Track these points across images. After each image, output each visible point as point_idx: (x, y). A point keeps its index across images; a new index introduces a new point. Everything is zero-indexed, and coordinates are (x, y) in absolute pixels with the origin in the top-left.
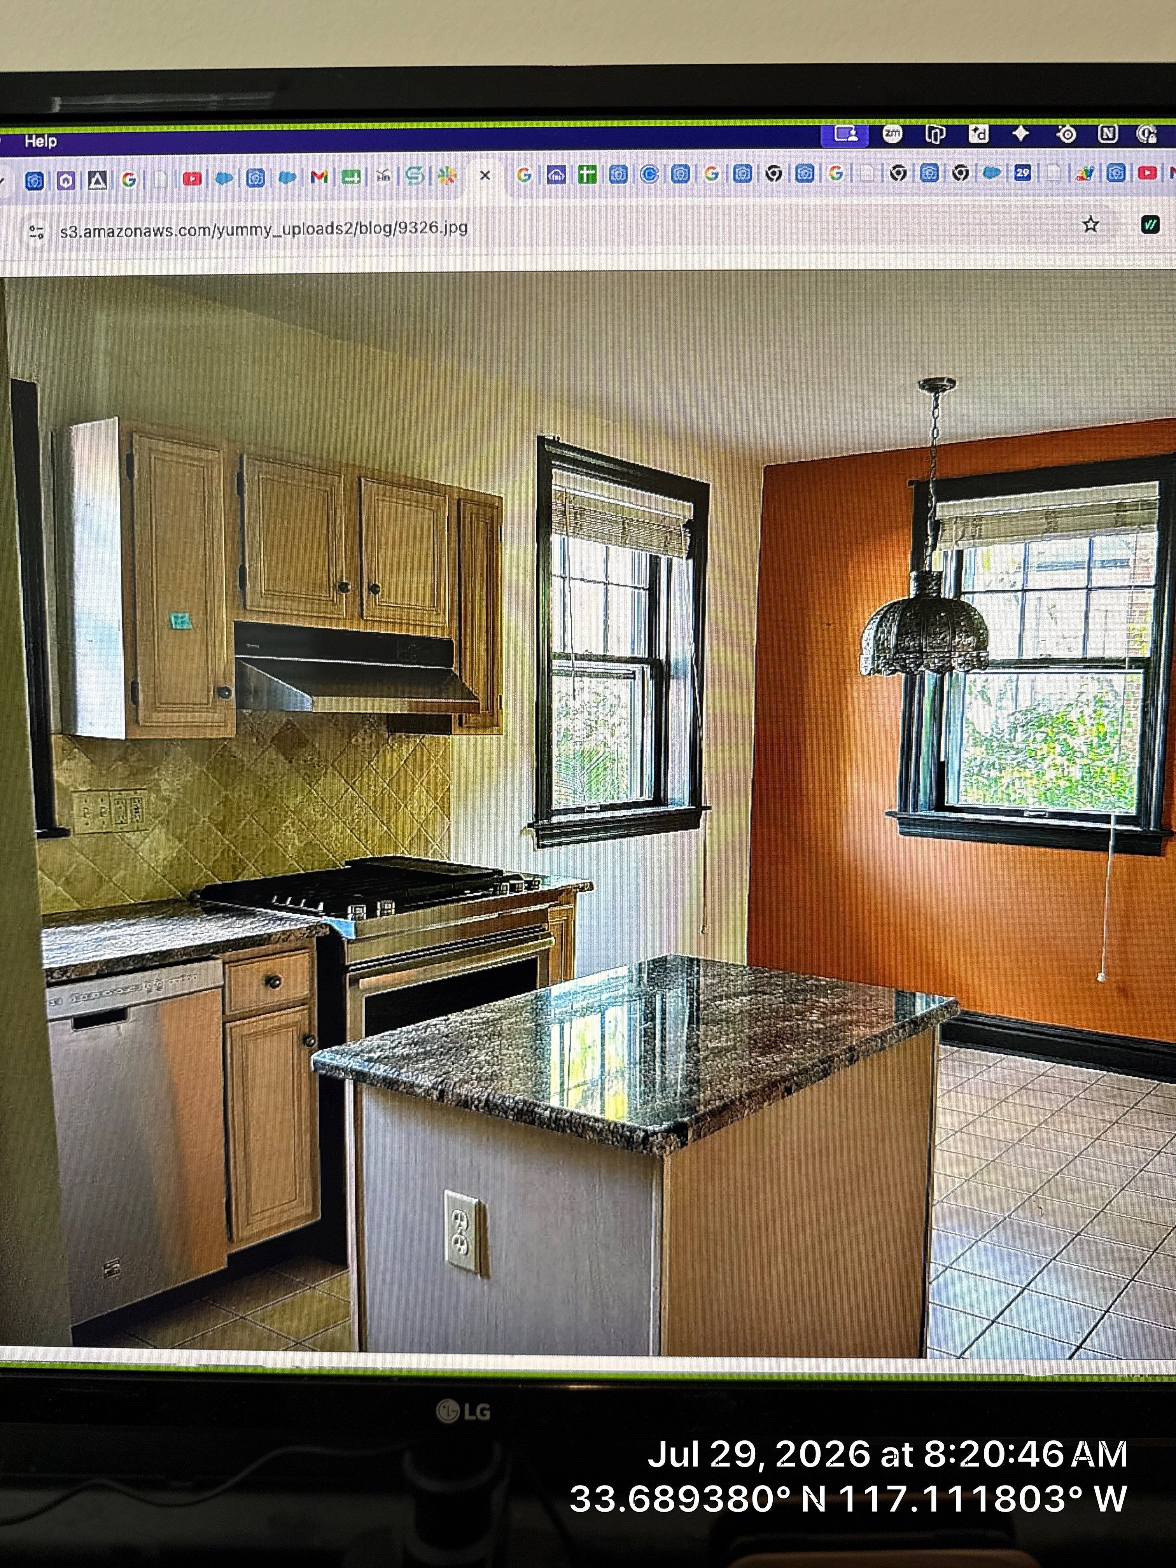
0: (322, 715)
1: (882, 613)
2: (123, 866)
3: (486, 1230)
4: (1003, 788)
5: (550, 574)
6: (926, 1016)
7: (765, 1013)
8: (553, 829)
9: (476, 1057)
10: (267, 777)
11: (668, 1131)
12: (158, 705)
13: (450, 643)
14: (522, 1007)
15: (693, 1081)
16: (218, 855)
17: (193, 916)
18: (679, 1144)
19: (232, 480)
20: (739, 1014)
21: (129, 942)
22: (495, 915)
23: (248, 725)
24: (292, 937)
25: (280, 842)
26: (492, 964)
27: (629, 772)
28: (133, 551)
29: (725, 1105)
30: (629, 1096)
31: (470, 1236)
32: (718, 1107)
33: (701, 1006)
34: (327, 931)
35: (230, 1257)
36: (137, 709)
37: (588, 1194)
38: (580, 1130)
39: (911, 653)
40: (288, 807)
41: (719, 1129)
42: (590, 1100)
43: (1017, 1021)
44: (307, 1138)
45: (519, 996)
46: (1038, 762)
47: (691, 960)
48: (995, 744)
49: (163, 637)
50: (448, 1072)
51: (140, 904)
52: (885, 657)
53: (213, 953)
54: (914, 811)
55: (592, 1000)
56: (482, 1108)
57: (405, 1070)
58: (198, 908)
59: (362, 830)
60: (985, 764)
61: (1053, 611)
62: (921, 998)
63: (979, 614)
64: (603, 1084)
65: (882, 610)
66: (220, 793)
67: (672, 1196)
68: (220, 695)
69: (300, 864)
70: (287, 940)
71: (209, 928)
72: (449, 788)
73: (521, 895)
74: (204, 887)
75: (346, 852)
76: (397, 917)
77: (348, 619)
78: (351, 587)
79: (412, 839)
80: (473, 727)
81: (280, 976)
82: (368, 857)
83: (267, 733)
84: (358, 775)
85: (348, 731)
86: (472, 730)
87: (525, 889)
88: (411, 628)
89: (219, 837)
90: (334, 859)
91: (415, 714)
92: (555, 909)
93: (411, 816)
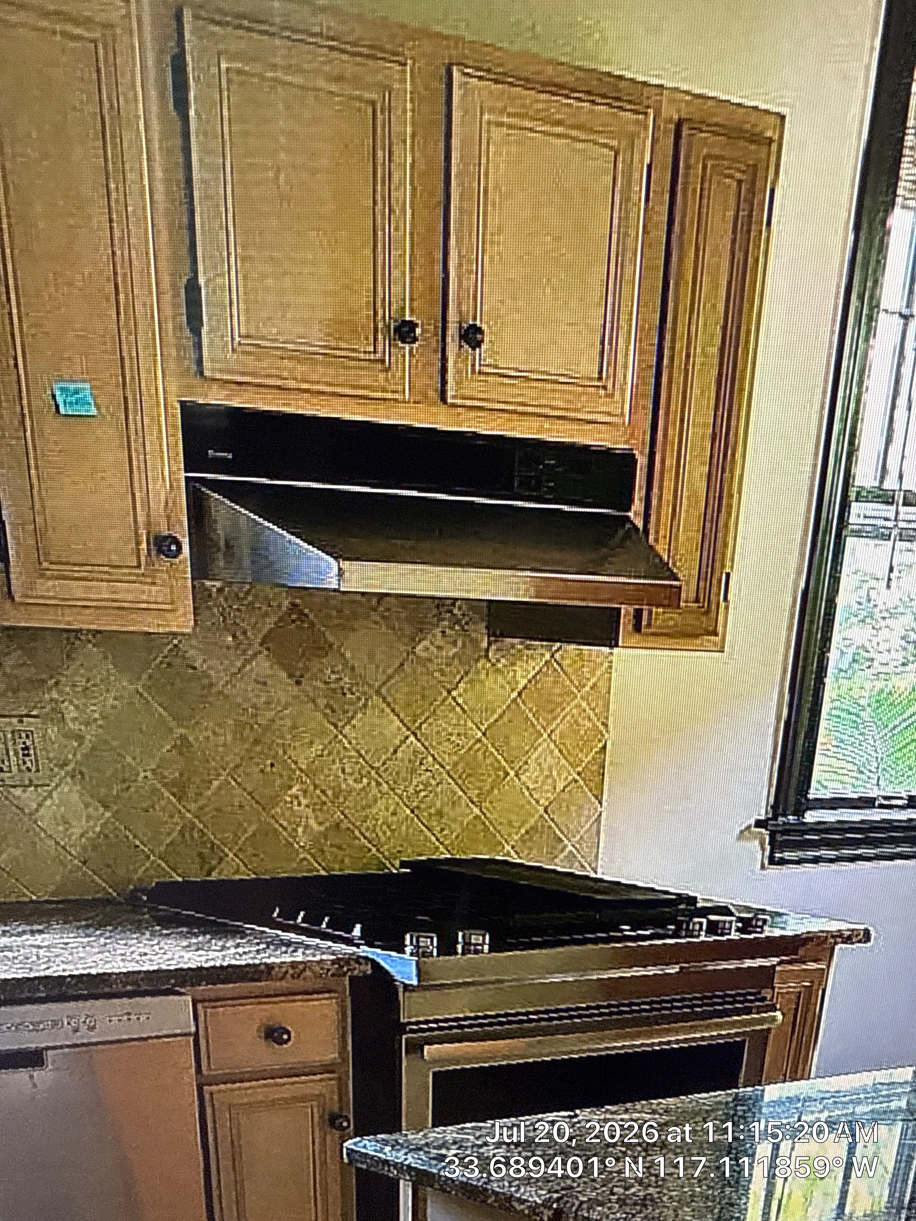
0: (358, 598)
5: (874, 306)
8: (804, 833)
10: (254, 706)
12: (45, 564)
13: (629, 459)
14: (707, 1111)
16: (175, 834)
17: (138, 928)
19: (160, 75)
22: (673, 970)
23: (215, 610)
24: (308, 973)
25: (281, 822)
34: (369, 969)
36: (7, 571)
40: (296, 763)
45: (704, 1095)
49: (41, 431)
51: (47, 901)
53: (174, 985)
55: (837, 1111)
58: (147, 916)
59: (433, 811)
66: (171, 730)
68: (160, 551)
69: (319, 860)
70: (299, 976)
71: (166, 947)
72: (604, 747)
73: (729, 940)
74: (154, 884)
75: (402, 846)
76: (494, 958)
77: (415, 402)
78: (423, 331)
79: (527, 832)
80: (662, 634)
81: (290, 1029)
82: (443, 856)
83: (253, 627)
84: (427, 714)
85: (408, 630)
86: (660, 639)
87: (737, 931)
88: (547, 426)
89: (174, 806)
90: (381, 856)
91: (546, 604)
92: (790, 967)
93: (527, 793)
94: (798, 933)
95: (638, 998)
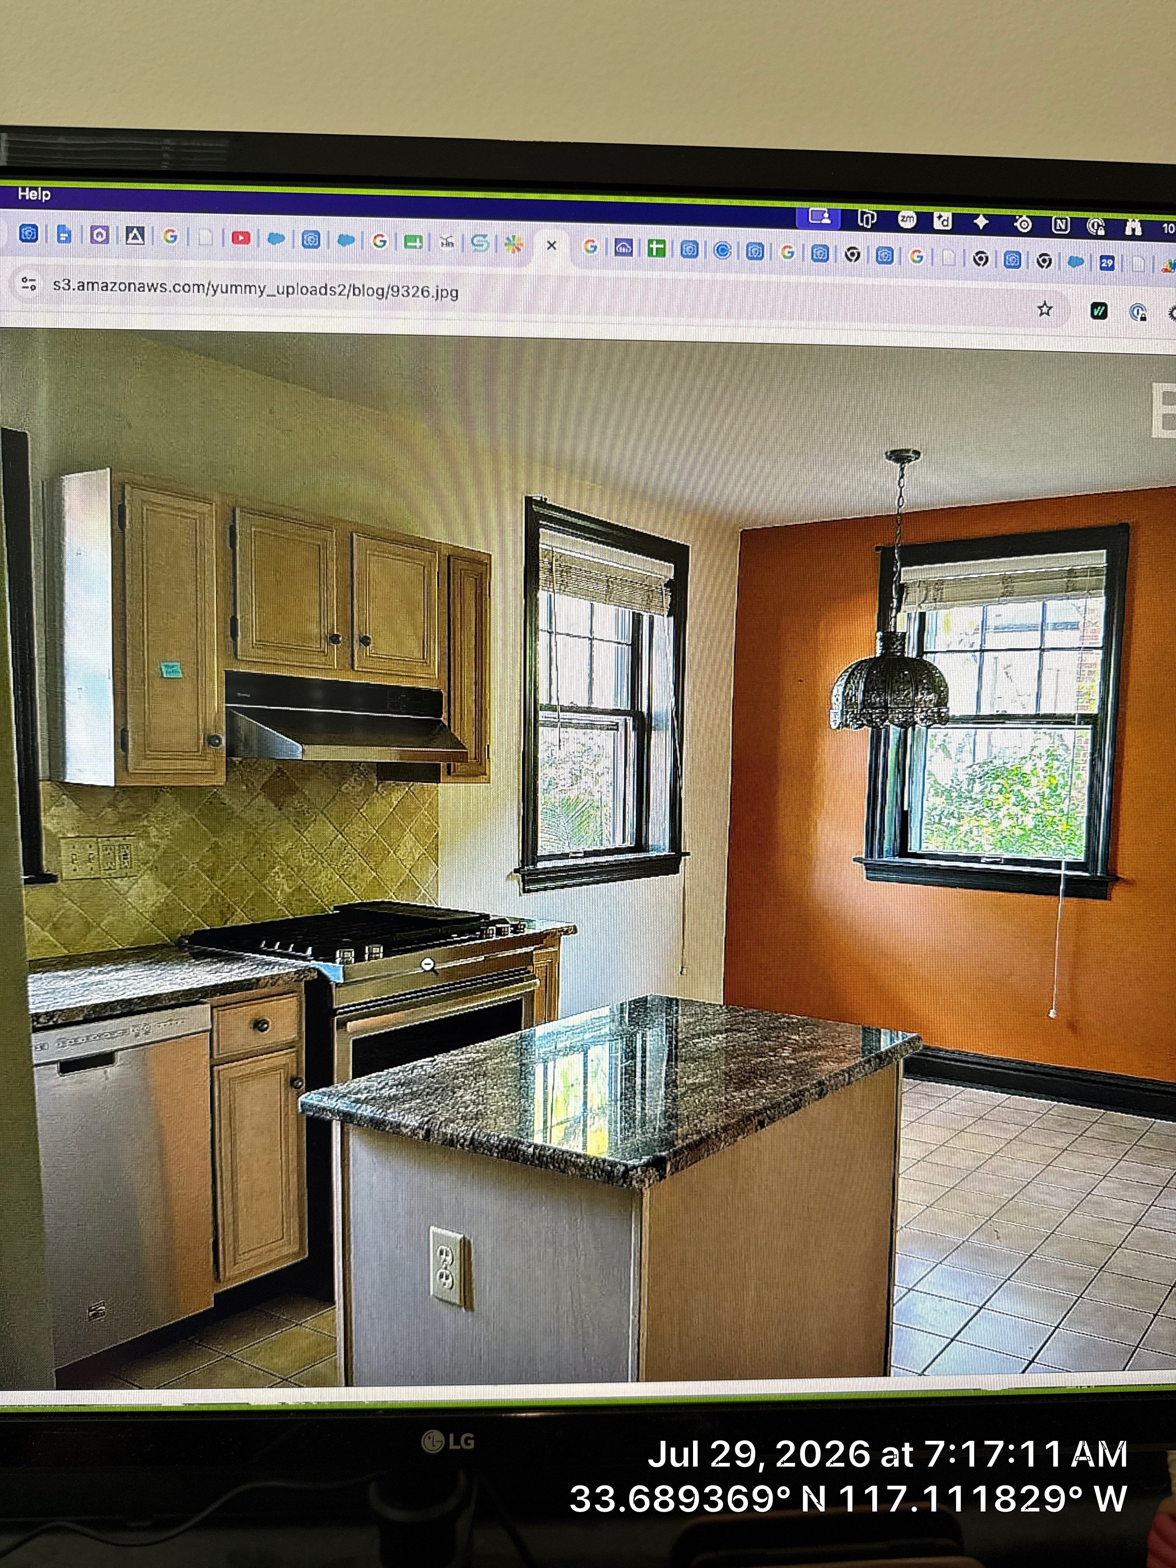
0: (313, 763)
1: (850, 670)
2: (111, 912)
3: (470, 1264)
4: (961, 836)
5: (537, 628)
6: (890, 1051)
7: (740, 1050)
8: (538, 874)
9: (461, 1097)
10: (256, 823)
11: (647, 1165)
12: (148, 752)
13: (439, 693)
14: (507, 1048)
15: (671, 1116)
16: (207, 900)
17: (181, 961)
18: (658, 1178)
19: (224, 534)
20: (716, 1051)
21: (116, 987)
22: (482, 958)
23: (238, 773)
24: (280, 982)
25: (269, 888)
26: (478, 1006)
27: (611, 819)
28: (124, 601)
29: (702, 1138)
30: (610, 1132)
31: (455, 1271)
32: (695, 1141)
33: (680, 1044)
34: (315, 975)
35: (216, 1296)
36: (126, 757)
37: (570, 1227)
38: (562, 1166)
39: (876, 708)
40: (277, 853)
41: (696, 1162)
42: (573, 1137)
43: (975, 1055)
44: (294, 1178)
45: (504, 1037)
46: (994, 811)
47: (670, 1000)
48: (954, 794)
49: (153, 686)
50: (433, 1112)
51: (128, 949)
52: (853, 712)
53: (200, 998)
54: (879, 857)
55: (575, 1040)
56: (468, 1146)
57: (392, 1110)
58: (187, 954)
59: (351, 875)
60: (945, 813)
61: (1007, 670)
62: (885, 1034)
63: (940, 672)
64: (585, 1121)
65: (850, 667)
66: (210, 840)
67: (650, 1227)
68: (210, 743)
69: (289, 909)
70: (275, 984)
71: (197, 973)
72: (437, 835)
73: (508, 938)
74: (193, 932)
75: (335, 898)
76: (385, 960)
77: (339, 670)
78: (343, 639)
79: (401, 884)
80: (461, 776)
81: (268, 1020)
82: (357, 902)
83: (258, 781)
84: (347, 822)
85: (337, 778)
86: (460, 778)
87: (511, 933)
88: (400, 679)
89: (208, 883)
90: (323, 904)
91: (402, 763)
92: (540, 951)
93: (400, 862)
94: (542, 931)
95: (464, 978)
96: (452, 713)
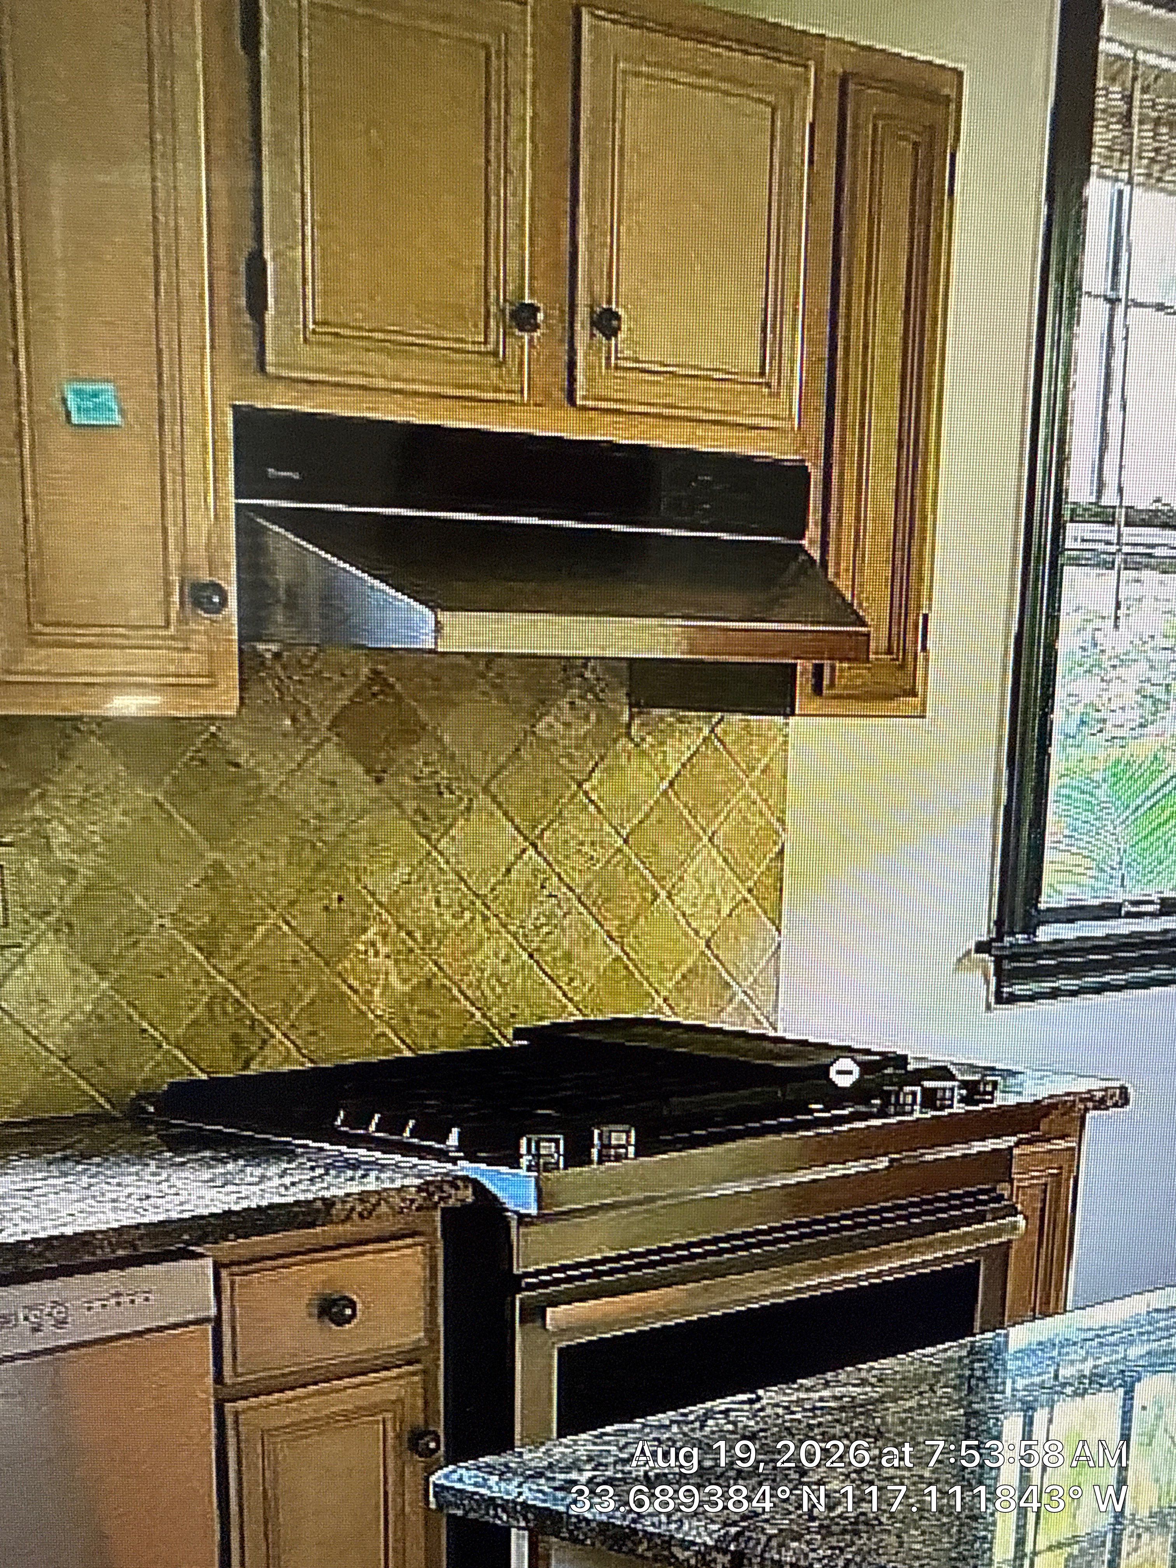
0: (462, 660)
5: (1075, 289)
8: (1037, 957)
10: (318, 817)
12: (37, 626)
13: (800, 473)
14: (934, 1373)
16: (199, 1009)
17: (140, 1156)
19: (226, 11)
22: (882, 1163)
23: (269, 684)
24: (384, 1208)
25: (351, 981)
26: (869, 1276)
34: (468, 1195)
45: (929, 1350)
49: (44, 447)
51: (9, 1124)
53: (188, 1243)
55: (1106, 1359)
58: (153, 1138)
59: (558, 954)
66: (202, 856)
68: (197, 603)
69: (402, 1034)
70: (370, 1213)
71: (179, 1184)
72: (781, 852)
73: (950, 1114)
74: (165, 1087)
75: (516, 1007)
76: (642, 1164)
77: (536, 405)
78: (546, 316)
79: (684, 977)
80: (849, 697)
81: (355, 1297)
82: (572, 1019)
83: (322, 705)
84: (551, 816)
85: (527, 702)
86: (846, 702)
87: (960, 1101)
88: (699, 432)
89: (201, 965)
90: (488, 1024)
91: (702, 662)
92: (1032, 1149)
93: (683, 922)
94: (1039, 1098)
95: (837, 1209)
96: (833, 525)
